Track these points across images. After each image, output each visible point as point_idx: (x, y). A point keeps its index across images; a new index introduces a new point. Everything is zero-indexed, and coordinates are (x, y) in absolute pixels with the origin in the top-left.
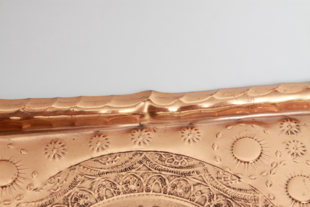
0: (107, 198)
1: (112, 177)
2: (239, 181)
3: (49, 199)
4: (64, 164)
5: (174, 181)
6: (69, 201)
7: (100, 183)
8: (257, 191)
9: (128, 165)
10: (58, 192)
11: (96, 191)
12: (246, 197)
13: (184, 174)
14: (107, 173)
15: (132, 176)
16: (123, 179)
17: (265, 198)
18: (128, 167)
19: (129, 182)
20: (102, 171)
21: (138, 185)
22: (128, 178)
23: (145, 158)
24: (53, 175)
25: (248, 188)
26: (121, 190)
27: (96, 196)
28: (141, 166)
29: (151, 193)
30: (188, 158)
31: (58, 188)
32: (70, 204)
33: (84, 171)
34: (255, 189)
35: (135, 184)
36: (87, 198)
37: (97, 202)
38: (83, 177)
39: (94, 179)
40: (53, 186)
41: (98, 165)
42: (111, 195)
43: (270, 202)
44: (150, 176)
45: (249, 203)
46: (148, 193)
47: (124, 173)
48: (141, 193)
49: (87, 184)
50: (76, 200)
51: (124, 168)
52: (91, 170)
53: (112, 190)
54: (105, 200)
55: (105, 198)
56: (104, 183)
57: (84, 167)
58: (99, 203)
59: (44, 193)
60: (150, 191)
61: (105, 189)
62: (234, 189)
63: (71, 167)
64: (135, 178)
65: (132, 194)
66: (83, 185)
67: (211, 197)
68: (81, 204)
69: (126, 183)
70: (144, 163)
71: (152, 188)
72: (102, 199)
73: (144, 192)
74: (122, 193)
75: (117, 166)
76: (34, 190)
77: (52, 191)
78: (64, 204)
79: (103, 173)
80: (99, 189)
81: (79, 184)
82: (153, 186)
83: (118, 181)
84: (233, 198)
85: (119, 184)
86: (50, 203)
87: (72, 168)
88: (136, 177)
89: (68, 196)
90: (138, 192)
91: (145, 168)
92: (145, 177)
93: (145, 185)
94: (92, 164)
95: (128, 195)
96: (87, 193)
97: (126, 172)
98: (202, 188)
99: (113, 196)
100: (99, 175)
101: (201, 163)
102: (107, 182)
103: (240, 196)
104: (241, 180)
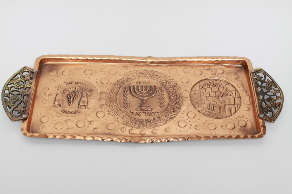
4: (127, 71)
5: (154, 77)
9: (143, 72)
13: (157, 75)
16: (141, 75)
23: (147, 71)
24: (125, 73)
25: (172, 79)
27: (134, 78)
30: (158, 72)
33: (132, 73)
41: (136, 72)
43: (176, 82)
49: (133, 76)
59: (122, 77)
67: (162, 80)
69: (142, 76)
72: (136, 79)
76: (120, 76)
84: (167, 81)
87: (129, 72)
94: (134, 71)
98: (160, 78)
101: (161, 73)
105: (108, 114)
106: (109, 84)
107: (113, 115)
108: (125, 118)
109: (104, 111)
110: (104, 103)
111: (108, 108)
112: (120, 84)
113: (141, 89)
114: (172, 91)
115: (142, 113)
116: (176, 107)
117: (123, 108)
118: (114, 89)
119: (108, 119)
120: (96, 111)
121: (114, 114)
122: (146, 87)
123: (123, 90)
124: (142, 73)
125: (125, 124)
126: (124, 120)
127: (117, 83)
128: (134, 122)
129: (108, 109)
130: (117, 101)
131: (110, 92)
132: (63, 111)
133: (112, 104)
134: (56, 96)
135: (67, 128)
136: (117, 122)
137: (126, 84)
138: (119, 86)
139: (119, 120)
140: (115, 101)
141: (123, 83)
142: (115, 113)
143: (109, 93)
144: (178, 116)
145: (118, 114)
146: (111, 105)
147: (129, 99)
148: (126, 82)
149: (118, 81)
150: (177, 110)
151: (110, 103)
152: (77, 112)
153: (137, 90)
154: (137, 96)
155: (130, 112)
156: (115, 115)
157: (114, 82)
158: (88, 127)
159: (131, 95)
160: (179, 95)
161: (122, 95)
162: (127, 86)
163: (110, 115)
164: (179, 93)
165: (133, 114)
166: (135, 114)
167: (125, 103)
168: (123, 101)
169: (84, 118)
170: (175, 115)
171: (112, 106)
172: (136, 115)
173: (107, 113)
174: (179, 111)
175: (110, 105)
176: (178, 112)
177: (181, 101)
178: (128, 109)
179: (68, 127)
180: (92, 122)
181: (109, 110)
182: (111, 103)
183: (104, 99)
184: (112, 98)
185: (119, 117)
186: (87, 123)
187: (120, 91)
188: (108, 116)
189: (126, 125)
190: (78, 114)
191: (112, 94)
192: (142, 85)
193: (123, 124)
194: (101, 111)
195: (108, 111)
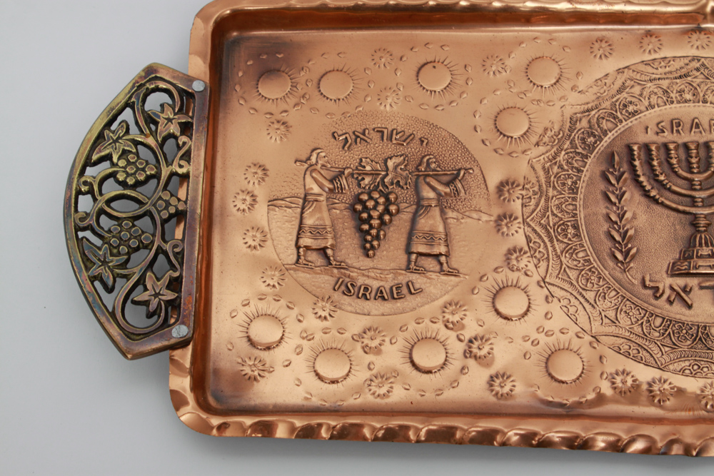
0: (658, 107)
1: (665, 84)
3: (596, 103)
4: (611, 65)
6: (617, 107)
7: (651, 89)
9: (684, 71)
10: (605, 96)
11: (647, 98)
14: (659, 79)
15: (687, 85)
16: (676, 88)
18: (683, 74)
19: (684, 91)
20: (654, 76)
21: (694, 95)
22: (683, 87)
23: (703, 65)
24: (600, 77)
26: (674, 99)
27: (646, 103)
28: (698, 74)
29: (708, 104)
31: (605, 92)
32: (618, 110)
33: (634, 75)
35: (690, 93)
36: (636, 105)
37: (647, 110)
38: (632, 82)
39: (644, 85)
40: (600, 90)
41: (649, 69)
42: (663, 104)
44: (708, 86)
46: (704, 105)
47: (678, 81)
48: (697, 104)
49: (637, 90)
50: (625, 106)
51: (679, 75)
52: (642, 74)
53: (664, 98)
54: (656, 109)
55: (656, 106)
56: (656, 90)
57: (634, 71)
58: (650, 111)
59: (590, 97)
60: (707, 103)
61: (656, 97)
63: (620, 69)
64: (691, 87)
65: (687, 104)
66: (632, 90)
68: (630, 111)
69: (681, 92)
70: (702, 71)
71: (709, 100)
72: (653, 107)
73: (701, 102)
74: (675, 102)
75: (671, 72)
76: (579, 92)
77: (599, 94)
78: (612, 109)
79: (655, 79)
80: (650, 96)
81: (627, 90)
82: (710, 97)
83: (672, 89)
85: (672, 92)
86: (597, 108)
87: (620, 71)
88: (692, 86)
89: (616, 101)
90: (694, 102)
91: (702, 76)
92: (702, 86)
93: (701, 95)
94: (642, 67)
95: (683, 105)
96: (637, 100)
97: (680, 80)
99: (666, 105)
100: (651, 81)
102: (659, 89)
105: (547, 297)
106: (534, 139)
107: (565, 302)
108: (621, 316)
109: (524, 281)
110: (520, 240)
111: (543, 265)
112: (583, 140)
113: (684, 164)
115: (696, 289)
117: (611, 263)
118: (561, 167)
119: (548, 325)
120: (490, 283)
121: (573, 300)
122: (702, 152)
123: (597, 171)
124: (680, 77)
125: (627, 355)
126: (621, 332)
127: (571, 130)
128: (667, 341)
129: (543, 274)
130: (576, 227)
131: (543, 180)
132: (343, 288)
133: (559, 247)
134: (303, 208)
135: (368, 374)
136: (588, 338)
137: (610, 134)
138: (580, 150)
140: (571, 231)
141: (595, 133)
142: (575, 293)
143: (540, 186)
145: (590, 295)
146: (555, 250)
147: (634, 217)
148: (610, 125)
149: (573, 121)
151: (546, 240)
152: (405, 290)
153: (665, 164)
154: (667, 202)
155: (645, 286)
157: (556, 128)
158: (463, 368)
159: (638, 197)
161: (600, 197)
162: (619, 148)
163: (555, 307)
165: (657, 298)
166: (665, 296)
167: (618, 238)
168: (606, 226)
169: (440, 326)
171: (558, 257)
172: (670, 302)
173: (538, 294)
175: (550, 249)
178: (633, 272)
179: (374, 372)
180: (476, 344)
181: (547, 280)
182: (551, 241)
183: (520, 220)
184: (554, 214)
185: (595, 313)
186: (457, 348)
187: (585, 176)
188: (546, 308)
189: (635, 359)
190: (411, 301)
191: (551, 192)
192: (685, 137)
193: (620, 353)
194: (512, 283)
195: (542, 284)
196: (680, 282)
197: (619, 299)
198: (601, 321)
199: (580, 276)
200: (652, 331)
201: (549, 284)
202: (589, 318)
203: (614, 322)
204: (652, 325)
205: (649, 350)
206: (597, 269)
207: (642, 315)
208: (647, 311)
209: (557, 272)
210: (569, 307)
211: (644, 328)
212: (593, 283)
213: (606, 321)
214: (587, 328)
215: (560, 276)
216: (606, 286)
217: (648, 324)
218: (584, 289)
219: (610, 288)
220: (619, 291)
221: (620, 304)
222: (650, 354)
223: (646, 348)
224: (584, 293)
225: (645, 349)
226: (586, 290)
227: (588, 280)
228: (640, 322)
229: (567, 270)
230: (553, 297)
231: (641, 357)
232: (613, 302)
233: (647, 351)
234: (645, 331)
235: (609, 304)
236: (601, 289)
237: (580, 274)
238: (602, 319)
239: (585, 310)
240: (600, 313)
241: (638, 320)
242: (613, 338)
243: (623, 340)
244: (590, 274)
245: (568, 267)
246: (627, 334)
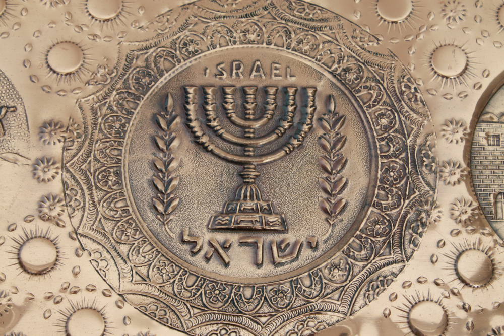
0: (220, 47)
1: (229, 22)
2: (378, 43)
3: (155, 40)
5: (301, 36)
6: (177, 46)
7: (214, 28)
8: (395, 58)
9: (251, 10)
10: (166, 33)
11: (209, 38)
12: (381, 64)
13: (314, 29)
14: (224, 17)
15: (252, 24)
16: (243, 27)
17: (403, 67)
18: (249, 12)
19: (248, 31)
20: (219, 14)
21: (259, 36)
22: (248, 26)
23: (271, 3)
24: (163, 12)
25: (386, 53)
26: (237, 39)
27: (208, 43)
28: (266, 12)
29: (272, 46)
30: (321, 9)
31: (166, 29)
32: (178, 48)
33: (199, 12)
34: (394, 55)
35: (255, 34)
36: (197, 44)
37: (209, 50)
38: (196, 19)
39: (208, 23)
40: (161, 26)
42: (225, 44)
43: (409, 72)
44: (275, 26)
45: (384, 70)
46: (268, 46)
47: (244, 19)
48: (261, 46)
49: (201, 27)
50: (185, 45)
51: (245, 13)
52: (207, 11)
53: (227, 38)
54: (218, 49)
55: (218, 46)
56: (219, 29)
57: (199, 7)
58: (211, 51)
59: (149, 33)
60: (271, 44)
61: (219, 36)
62: (369, 52)
63: (184, 5)
64: (256, 27)
65: (250, 46)
66: (196, 28)
67: (341, 59)
68: (190, 50)
69: (246, 32)
70: (270, 10)
71: (274, 41)
72: (214, 47)
73: (264, 44)
74: (238, 43)
75: (237, 10)
76: (139, 28)
77: (159, 31)
78: (171, 48)
79: (220, 17)
80: (213, 35)
81: (190, 27)
82: (275, 39)
83: (236, 29)
84: (367, 63)
85: (236, 31)
86: (156, 46)
87: (184, 7)
88: (258, 26)
89: (177, 39)
90: (258, 44)
91: (269, 16)
92: (268, 26)
93: (266, 36)
95: (245, 46)
96: (199, 39)
97: (246, 19)
98: (332, 47)
99: (228, 45)
100: (215, 18)
101: (337, 16)
102: (223, 28)
103: (374, 61)
104: (380, 43)
106: (86, 76)
107: (96, 256)
109: (55, 232)
110: (56, 187)
111: (78, 214)
112: (137, 79)
113: (239, 109)
114: (384, 121)
115: (236, 245)
116: (402, 221)
117: (150, 215)
118: (110, 108)
119: (75, 280)
120: (18, 233)
121: (105, 254)
123: (149, 114)
124: (246, 16)
125: (152, 316)
127: (126, 69)
128: (198, 302)
129: (76, 225)
130: (118, 174)
133: (97, 195)
136: (115, 297)
137: (166, 75)
138: (133, 90)
139: (126, 286)
140: (112, 178)
142: (108, 246)
143: (86, 128)
144: (412, 271)
145: (124, 249)
146: (92, 198)
147: (181, 166)
148: (167, 65)
149: (130, 59)
150: (407, 238)
151: (85, 188)
153: (220, 108)
154: (217, 151)
155: (183, 242)
156: (109, 257)
157: (112, 66)
160: (420, 151)
161: (148, 142)
162: (174, 90)
163: (84, 260)
164: (417, 135)
165: (194, 254)
166: (202, 253)
167: (160, 187)
168: (150, 174)
170: (395, 268)
171: (95, 205)
172: (207, 259)
173: (68, 246)
174: (416, 246)
175: (87, 198)
176: (409, 248)
177: (428, 184)
178: (172, 225)
181: (80, 231)
182: (90, 189)
183: (59, 165)
184: (96, 159)
185: (126, 268)
187: (135, 119)
188: (76, 261)
189: (160, 322)
191: (97, 135)
192: (244, 81)
193: (146, 314)
194: (41, 233)
195: (74, 236)
196: (220, 237)
197: (154, 255)
198: (131, 278)
199: (116, 228)
200: (183, 290)
201: (82, 235)
202: (119, 274)
203: (145, 279)
204: (184, 283)
205: (177, 312)
206: (135, 222)
207: (176, 272)
208: (181, 268)
209: (92, 222)
210: (99, 261)
211: (176, 287)
212: (128, 236)
213: (137, 278)
214: (115, 284)
215: (94, 227)
216: (141, 239)
217: (180, 283)
218: (117, 242)
219: (145, 242)
220: (154, 245)
221: (154, 260)
222: (178, 316)
223: (174, 309)
224: (117, 246)
225: (173, 311)
226: (121, 243)
227: (123, 231)
228: (172, 280)
229: (103, 220)
230: (84, 250)
231: (168, 319)
232: (147, 257)
233: (175, 312)
234: (176, 290)
235: (142, 258)
236: (136, 243)
237: (116, 226)
238: (132, 275)
239: (116, 265)
240: (132, 270)
241: (170, 278)
242: (141, 296)
243: (152, 300)
244: (126, 225)
245: (105, 218)
246: (157, 293)
